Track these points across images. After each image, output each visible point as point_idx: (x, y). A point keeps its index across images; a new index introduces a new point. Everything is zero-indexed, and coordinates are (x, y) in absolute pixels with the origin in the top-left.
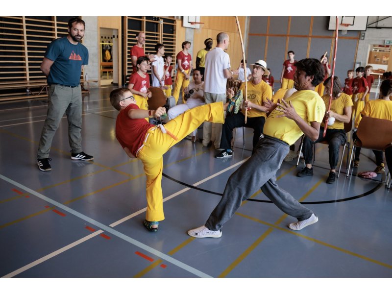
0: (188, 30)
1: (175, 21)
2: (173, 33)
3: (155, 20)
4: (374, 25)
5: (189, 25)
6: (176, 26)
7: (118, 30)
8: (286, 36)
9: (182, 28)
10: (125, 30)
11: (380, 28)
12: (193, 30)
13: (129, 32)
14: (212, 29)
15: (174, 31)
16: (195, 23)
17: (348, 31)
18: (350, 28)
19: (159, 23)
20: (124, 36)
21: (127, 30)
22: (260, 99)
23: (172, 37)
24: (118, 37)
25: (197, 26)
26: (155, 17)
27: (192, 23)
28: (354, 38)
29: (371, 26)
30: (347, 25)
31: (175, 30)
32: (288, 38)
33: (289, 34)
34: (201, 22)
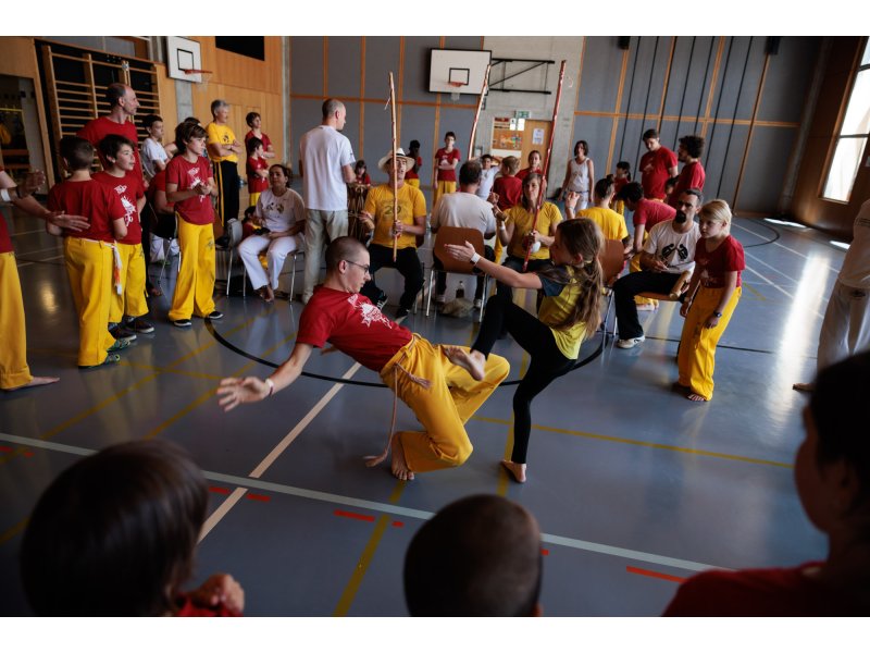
0: (179, 84)
1: (152, 65)
2: (151, 90)
3: (111, 62)
4: (498, 86)
5: (181, 75)
6: (155, 75)
7: (31, 80)
8: (359, 100)
9: (169, 81)
10: (51, 81)
11: (508, 91)
12: (189, 85)
13: (59, 86)
14: (226, 85)
15: (153, 87)
16: (194, 71)
17: (461, 94)
18: (463, 89)
19: (121, 69)
20: (49, 92)
21: (54, 82)
22: (410, 213)
23: (151, 97)
24: (33, 95)
25: (197, 77)
26: (111, 56)
27: (187, 71)
28: (470, 107)
29: (493, 87)
30: (459, 85)
31: (156, 84)
32: (363, 104)
33: (363, 97)
34: (204, 69)
